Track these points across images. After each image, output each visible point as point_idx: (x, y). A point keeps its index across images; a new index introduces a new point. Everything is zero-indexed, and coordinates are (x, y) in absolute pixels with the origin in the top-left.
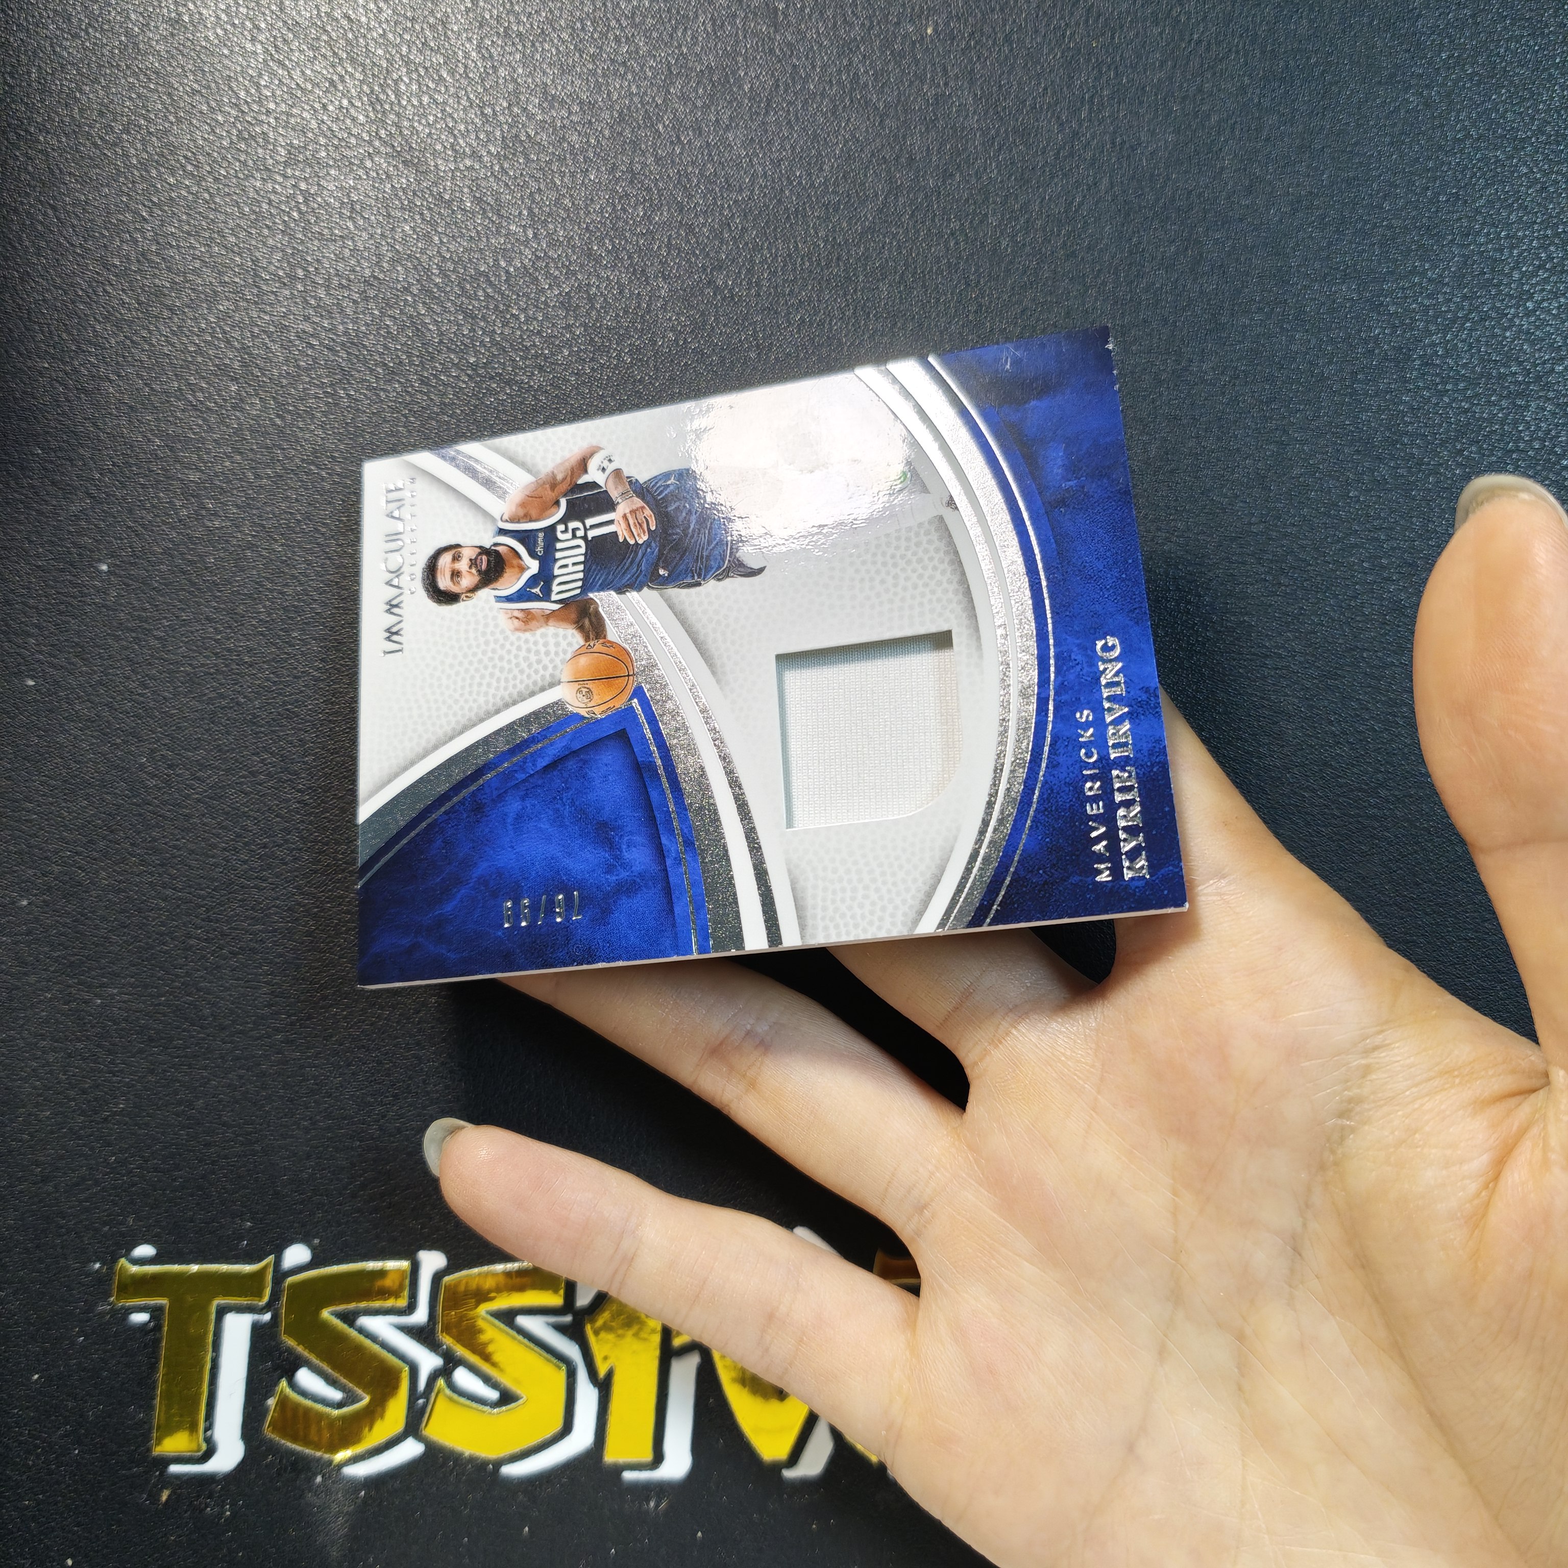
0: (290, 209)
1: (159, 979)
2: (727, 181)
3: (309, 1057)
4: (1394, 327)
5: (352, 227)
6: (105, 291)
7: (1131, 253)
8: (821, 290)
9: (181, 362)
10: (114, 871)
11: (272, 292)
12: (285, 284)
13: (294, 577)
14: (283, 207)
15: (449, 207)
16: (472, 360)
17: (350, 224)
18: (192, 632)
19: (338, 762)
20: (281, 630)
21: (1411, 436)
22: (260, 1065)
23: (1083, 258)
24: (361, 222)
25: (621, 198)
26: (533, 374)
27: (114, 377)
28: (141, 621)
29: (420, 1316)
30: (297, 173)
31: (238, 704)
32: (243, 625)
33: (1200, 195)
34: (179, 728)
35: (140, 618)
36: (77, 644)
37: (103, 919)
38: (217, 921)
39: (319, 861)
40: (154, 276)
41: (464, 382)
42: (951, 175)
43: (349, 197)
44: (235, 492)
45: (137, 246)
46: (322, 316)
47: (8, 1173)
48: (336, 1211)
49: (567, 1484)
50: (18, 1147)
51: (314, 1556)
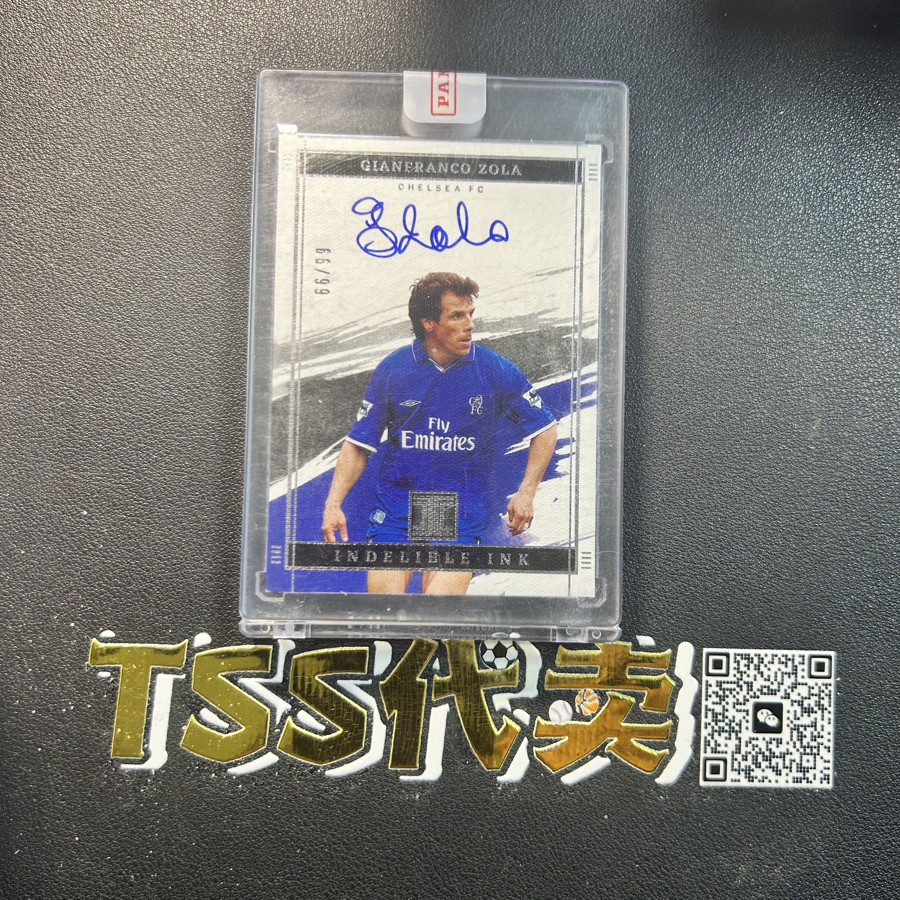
1: (120, 467)
3: (213, 519)
9: (144, 86)
10: (94, 400)
11: (203, 45)
12: (211, 40)
13: (211, 221)
18: (145, 253)
19: (235, 337)
20: (201, 254)
22: (181, 523)
24: (260, 3)
27: (101, 93)
29: (278, 678)
31: (174, 298)
32: (177, 250)
34: (135, 312)
35: (113, 243)
36: (74, 258)
37: (86, 429)
38: (158, 433)
39: (222, 398)
40: (129, 32)
44: (175, 167)
45: (119, 12)
46: (233, 61)
47: (24, 584)
48: (227, 613)
49: (366, 783)
50: (31, 568)
51: (210, 822)
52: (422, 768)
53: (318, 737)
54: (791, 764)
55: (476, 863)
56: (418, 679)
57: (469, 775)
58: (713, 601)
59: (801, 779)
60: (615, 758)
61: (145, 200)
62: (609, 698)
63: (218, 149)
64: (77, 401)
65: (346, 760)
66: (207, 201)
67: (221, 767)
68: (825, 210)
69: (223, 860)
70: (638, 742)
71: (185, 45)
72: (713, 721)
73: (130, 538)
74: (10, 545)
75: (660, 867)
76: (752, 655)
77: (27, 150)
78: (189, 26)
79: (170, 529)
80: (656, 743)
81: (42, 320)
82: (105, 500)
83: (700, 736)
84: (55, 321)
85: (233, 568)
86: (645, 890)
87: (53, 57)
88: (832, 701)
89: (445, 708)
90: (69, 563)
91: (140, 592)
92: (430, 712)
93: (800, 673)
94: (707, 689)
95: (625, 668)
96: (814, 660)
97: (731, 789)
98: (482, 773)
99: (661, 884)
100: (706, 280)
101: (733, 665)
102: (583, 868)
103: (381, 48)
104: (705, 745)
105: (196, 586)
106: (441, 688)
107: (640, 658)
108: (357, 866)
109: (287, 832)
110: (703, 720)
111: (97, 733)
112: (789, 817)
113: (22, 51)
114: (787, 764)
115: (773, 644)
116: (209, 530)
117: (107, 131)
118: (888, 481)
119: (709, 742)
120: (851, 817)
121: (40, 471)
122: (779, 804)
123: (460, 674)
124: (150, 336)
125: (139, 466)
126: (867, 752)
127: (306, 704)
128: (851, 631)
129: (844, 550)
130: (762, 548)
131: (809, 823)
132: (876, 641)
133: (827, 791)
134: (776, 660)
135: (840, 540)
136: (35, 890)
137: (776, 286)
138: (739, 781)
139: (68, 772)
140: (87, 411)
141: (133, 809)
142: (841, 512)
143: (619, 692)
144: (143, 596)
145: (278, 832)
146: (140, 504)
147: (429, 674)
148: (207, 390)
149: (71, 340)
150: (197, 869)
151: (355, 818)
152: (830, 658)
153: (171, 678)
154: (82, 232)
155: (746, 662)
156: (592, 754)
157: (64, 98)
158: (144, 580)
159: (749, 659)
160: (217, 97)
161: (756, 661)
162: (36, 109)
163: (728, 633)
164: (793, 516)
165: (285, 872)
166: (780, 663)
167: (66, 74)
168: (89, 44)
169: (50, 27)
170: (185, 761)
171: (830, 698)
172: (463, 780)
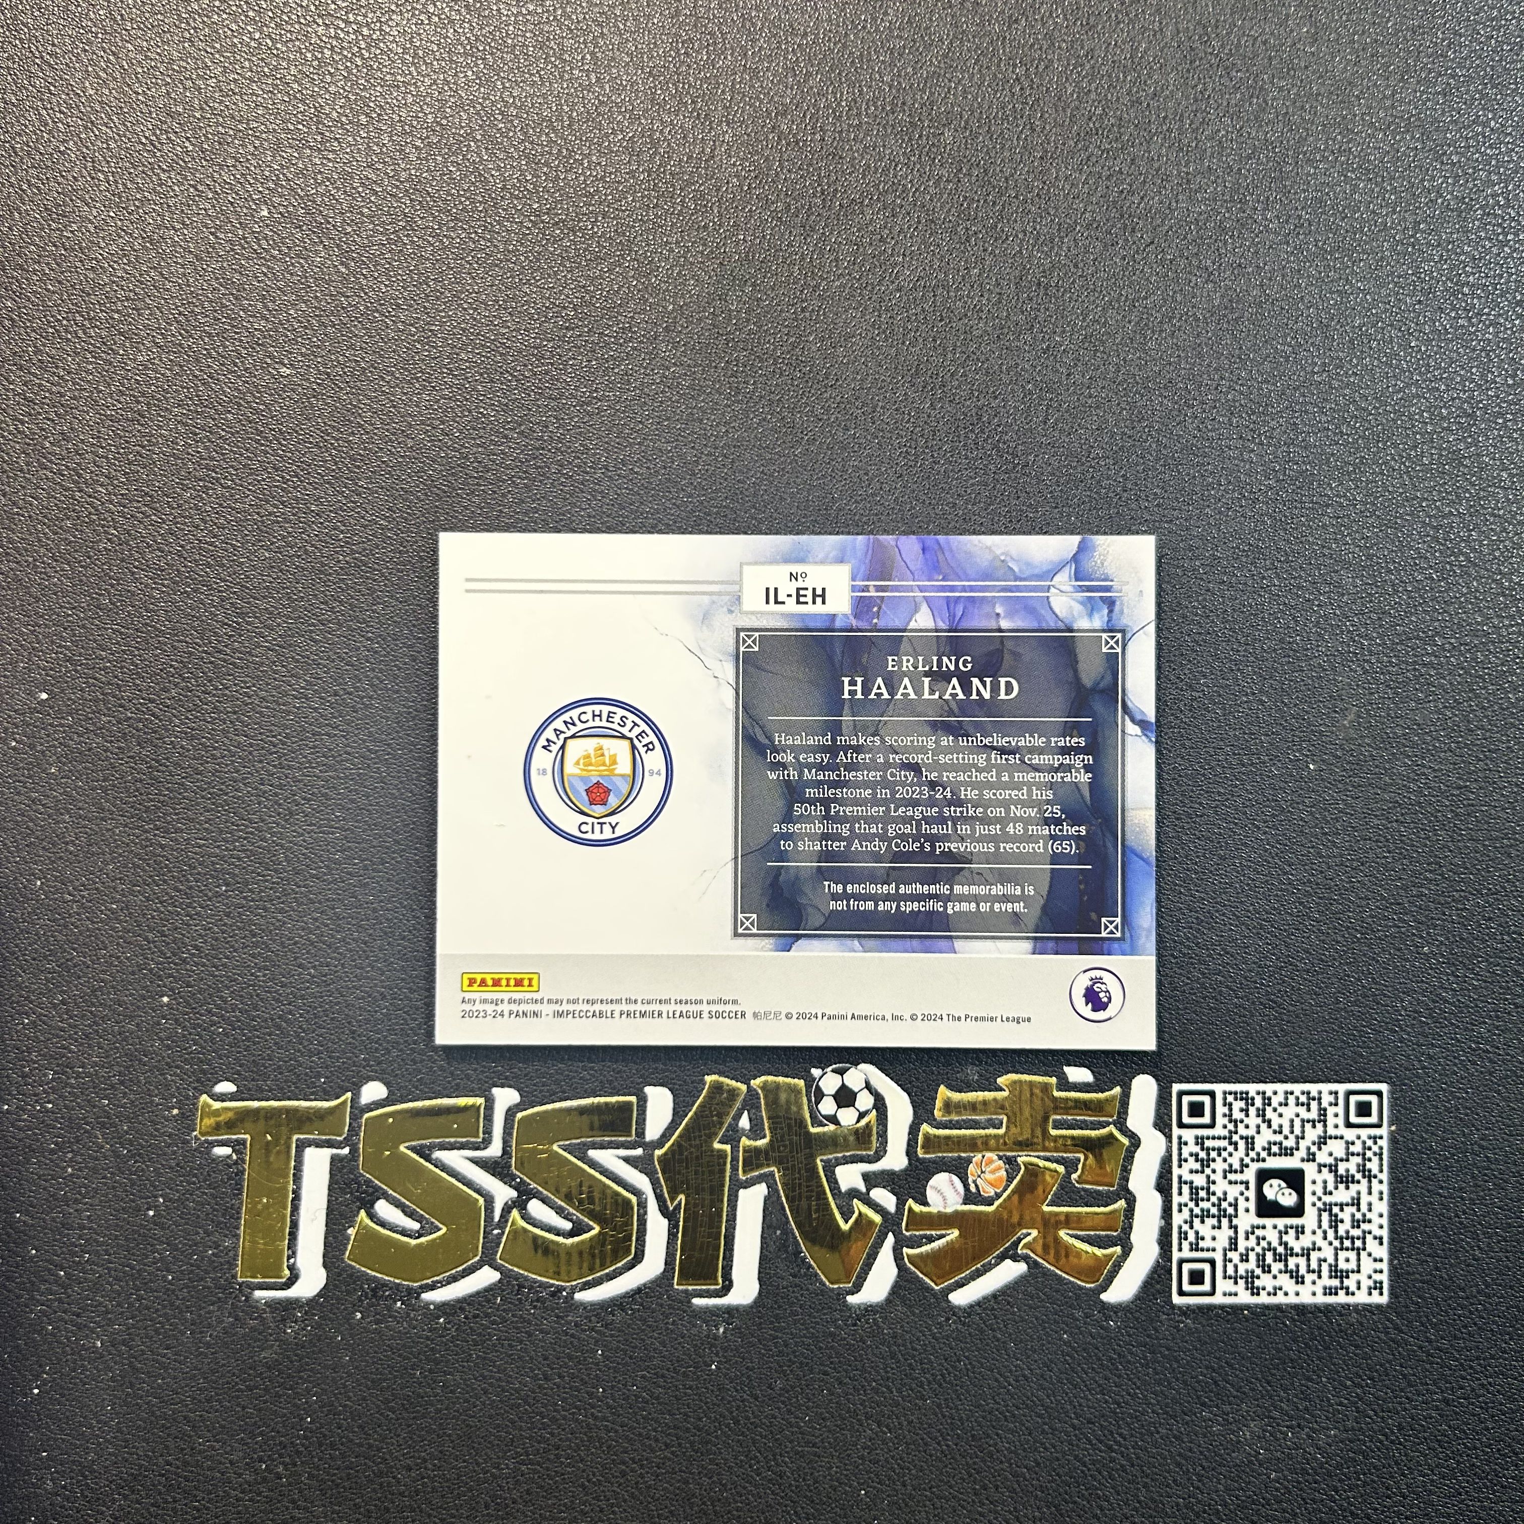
0: (353, 54)
1: (233, 823)
2: (791, 26)
3: (381, 901)
4: (1457, 177)
5: (415, 74)
6: (168, 138)
7: (1196, 100)
8: (886, 135)
9: (245, 211)
10: (187, 718)
11: (336, 139)
12: (348, 131)
13: (361, 426)
14: (345, 53)
15: (513, 52)
16: (536, 206)
17: (412, 69)
18: (258, 481)
19: (407, 611)
20: (347, 479)
21: (1473, 285)
22: (333, 909)
23: (1148, 105)
24: (424, 68)
25: (683, 43)
26: (596, 221)
27: (178, 226)
28: (209, 470)
29: (495, 1150)
30: (359, 18)
31: (306, 551)
32: (309, 473)
33: (1265, 43)
34: (247, 577)
35: (207, 467)
36: (147, 494)
37: (176, 764)
38: (290, 767)
39: (389, 709)
40: (218, 124)
41: (528, 228)
42: (1016, 21)
43: (411, 42)
44: (299, 340)
45: (200, 93)
46: (384, 162)
47: (91, 1012)
48: (411, 1049)
49: (639, 1310)
50: (100, 987)
51: (396, 1377)
52: (728, 1287)
53: (560, 1239)
54: (1320, 1265)
55: (817, 1433)
56: (717, 1146)
57: (802, 1295)
58: (1186, 1008)
59: (1336, 1288)
60: (1035, 1262)
61: (254, 395)
62: (1023, 1168)
63: (367, 308)
64: (160, 720)
65: (607, 1275)
66: (353, 394)
67: (409, 1290)
68: (1357, 365)
69: (419, 1436)
70: (1071, 1236)
71: (307, 141)
72: (1191, 1200)
73: (254, 936)
74: (65, 951)
75: (1112, 1433)
76: (1252, 1094)
77: (65, 322)
78: (312, 110)
79: (316, 920)
80: (1099, 1236)
81: (100, 595)
82: (213, 877)
83: (1171, 1225)
84: (121, 595)
85: (416, 977)
86: (1089, 1470)
87: (99, 171)
88: (1385, 1163)
89: (761, 1189)
90: (160, 978)
91: (272, 1020)
92: (737, 1196)
93: (1331, 1120)
94: (1180, 1149)
95: (1046, 1119)
96: (1353, 1099)
97: (1222, 1307)
98: (824, 1291)
99: (1113, 1460)
100: (1163, 488)
101: (1221, 1110)
102: (988, 1436)
103: (622, 131)
104: (1180, 1239)
105: (360, 1008)
106: (754, 1159)
107: (1070, 1104)
108: (630, 1440)
109: (516, 1390)
110: (1176, 1199)
111: (214, 1242)
112: (1318, 1350)
113: (50, 164)
114: (1314, 1265)
115: (1286, 1075)
116: (376, 918)
117: (189, 286)
118: (1469, 805)
119: (1186, 1233)
120: (1421, 1347)
121: (108, 835)
122: (1302, 1329)
123: (782, 1136)
124: (271, 613)
125: (263, 821)
126: (1444, 1243)
127: (540, 1189)
128: (1414, 1050)
129: (1400, 919)
130: (1264, 920)
131: (1351, 1358)
132: (1455, 1065)
133: (1379, 1307)
134: (1292, 1100)
135: (1392, 904)
136: (130, 1487)
137: (1278, 494)
138: (1236, 1295)
139: (172, 1305)
140: (176, 737)
141: (276, 1360)
142: (1393, 858)
143: (1038, 1157)
144: (279, 1027)
145: (503, 1391)
146: (267, 881)
147: (733, 1137)
148: (364, 697)
149: (147, 624)
150: (379, 1450)
151: (626, 1364)
152: (1379, 1094)
153: (327, 1153)
154: (157, 450)
155: (1242, 1104)
156: (998, 1257)
157: (120, 237)
158: (278, 1001)
159: (1247, 1099)
160: (362, 223)
161: (1258, 1102)
162: (76, 256)
163: (1212, 1058)
164: (1314, 867)
165: (517, 1453)
166: (1297, 1105)
167: (120, 198)
168: (155, 147)
169: (92, 122)
170: (354, 1283)
171: (1381, 1159)
172: (793, 1303)
